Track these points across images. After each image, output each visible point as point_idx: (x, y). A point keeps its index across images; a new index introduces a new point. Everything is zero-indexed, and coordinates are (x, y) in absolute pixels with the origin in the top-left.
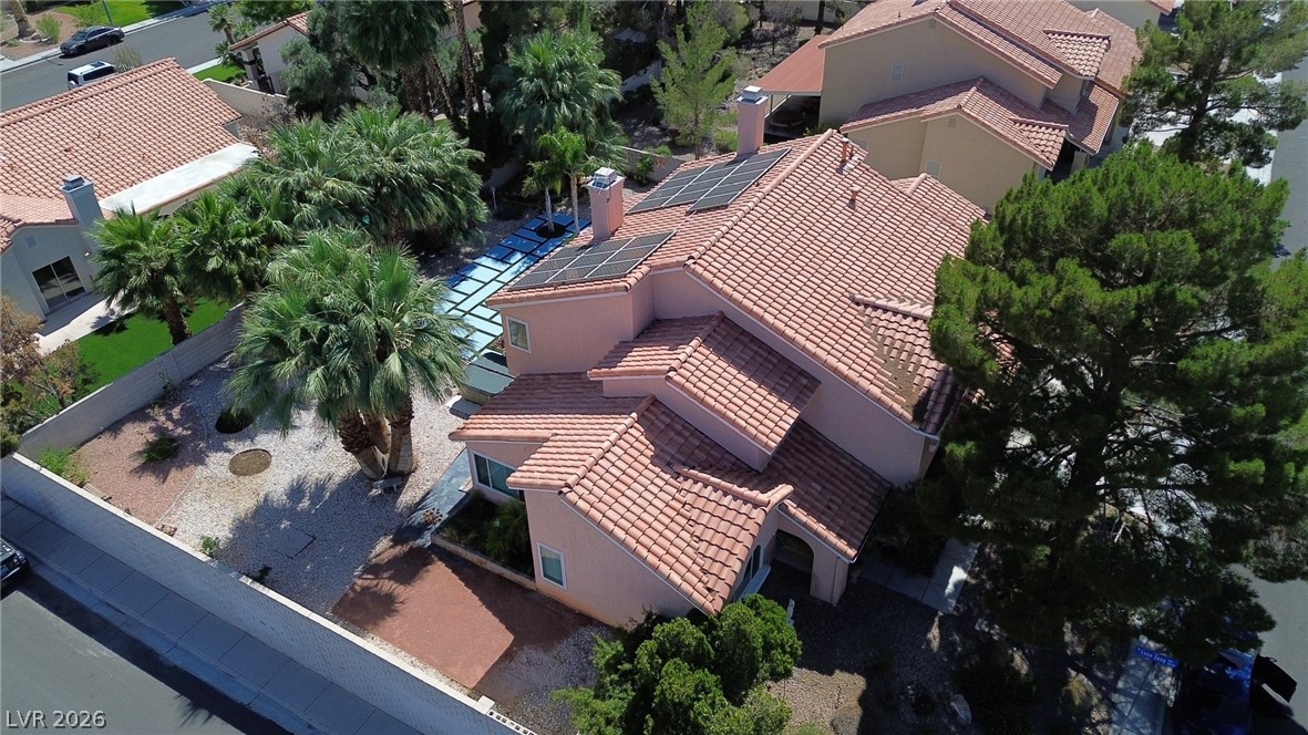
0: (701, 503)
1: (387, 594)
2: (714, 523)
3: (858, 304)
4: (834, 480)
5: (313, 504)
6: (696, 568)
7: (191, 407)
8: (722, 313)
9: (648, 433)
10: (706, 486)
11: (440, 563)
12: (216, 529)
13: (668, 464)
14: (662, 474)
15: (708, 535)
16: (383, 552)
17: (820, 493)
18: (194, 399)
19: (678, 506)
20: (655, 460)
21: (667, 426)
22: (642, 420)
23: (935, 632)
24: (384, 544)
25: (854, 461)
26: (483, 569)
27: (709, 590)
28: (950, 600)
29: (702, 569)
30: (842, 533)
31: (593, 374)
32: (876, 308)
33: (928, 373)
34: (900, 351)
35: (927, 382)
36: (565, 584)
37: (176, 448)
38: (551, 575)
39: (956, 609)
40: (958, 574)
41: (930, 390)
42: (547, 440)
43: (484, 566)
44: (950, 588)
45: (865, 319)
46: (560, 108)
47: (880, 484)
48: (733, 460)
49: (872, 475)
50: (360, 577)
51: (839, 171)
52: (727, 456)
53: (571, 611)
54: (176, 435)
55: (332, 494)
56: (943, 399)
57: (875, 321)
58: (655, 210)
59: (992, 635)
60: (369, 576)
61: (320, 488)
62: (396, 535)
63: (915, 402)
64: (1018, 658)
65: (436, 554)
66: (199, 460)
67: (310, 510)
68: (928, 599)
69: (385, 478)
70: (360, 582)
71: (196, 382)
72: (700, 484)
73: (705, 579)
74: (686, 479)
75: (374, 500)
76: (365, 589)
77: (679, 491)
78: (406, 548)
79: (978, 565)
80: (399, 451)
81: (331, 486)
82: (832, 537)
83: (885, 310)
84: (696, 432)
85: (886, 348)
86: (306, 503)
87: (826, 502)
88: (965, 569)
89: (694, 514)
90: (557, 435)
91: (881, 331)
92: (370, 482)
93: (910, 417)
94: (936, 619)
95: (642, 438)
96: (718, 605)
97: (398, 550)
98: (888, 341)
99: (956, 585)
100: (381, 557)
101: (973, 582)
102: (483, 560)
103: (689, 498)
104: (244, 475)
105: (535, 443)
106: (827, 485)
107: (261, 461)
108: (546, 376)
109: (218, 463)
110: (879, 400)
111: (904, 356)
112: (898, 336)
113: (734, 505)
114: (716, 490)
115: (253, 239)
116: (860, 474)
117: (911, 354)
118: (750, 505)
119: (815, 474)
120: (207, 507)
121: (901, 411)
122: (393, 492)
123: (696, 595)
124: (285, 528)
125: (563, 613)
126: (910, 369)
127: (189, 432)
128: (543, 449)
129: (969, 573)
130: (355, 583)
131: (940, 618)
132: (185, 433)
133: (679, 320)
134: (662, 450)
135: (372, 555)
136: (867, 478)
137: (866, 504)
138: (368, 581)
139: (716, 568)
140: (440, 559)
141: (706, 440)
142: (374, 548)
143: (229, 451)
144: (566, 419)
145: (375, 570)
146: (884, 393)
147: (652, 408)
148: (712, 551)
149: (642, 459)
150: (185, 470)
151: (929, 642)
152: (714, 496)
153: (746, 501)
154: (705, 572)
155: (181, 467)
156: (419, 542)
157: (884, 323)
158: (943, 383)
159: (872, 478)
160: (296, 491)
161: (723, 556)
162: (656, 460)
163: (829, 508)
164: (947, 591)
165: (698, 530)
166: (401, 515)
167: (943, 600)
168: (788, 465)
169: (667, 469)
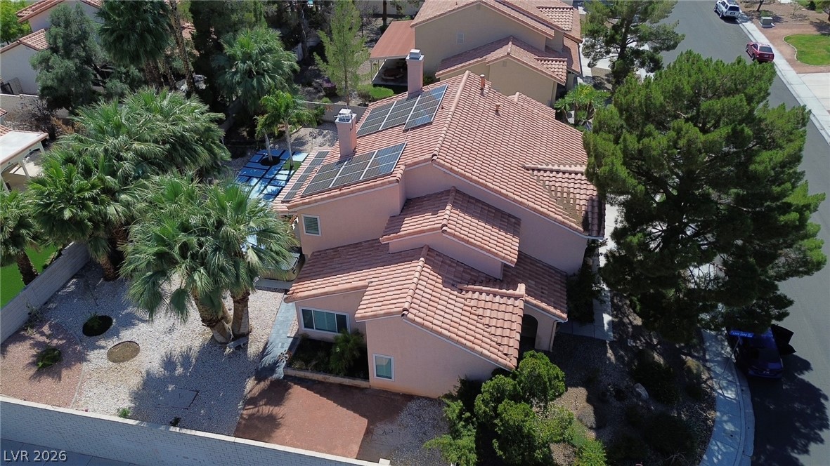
0: (482, 304)
1: (268, 416)
2: (494, 314)
3: (528, 170)
4: (539, 277)
5: (186, 369)
6: (494, 344)
7: (56, 324)
8: (455, 187)
9: (434, 268)
10: (481, 293)
11: (296, 386)
12: (119, 403)
13: (453, 285)
14: (452, 292)
15: (493, 322)
16: (252, 389)
17: (535, 285)
18: (57, 318)
19: (469, 309)
20: (445, 283)
21: (442, 262)
22: (428, 262)
23: (610, 353)
24: (250, 383)
25: (543, 264)
26: (328, 383)
27: (506, 354)
28: (609, 333)
29: (497, 344)
30: (555, 305)
31: (384, 239)
32: (539, 170)
33: (582, 202)
34: (562, 193)
35: (584, 208)
36: (393, 377)
37: (60, 353)
38: (382, 374)
39: (614, 337)
40: (607, 318)
41: (587, 213)
42: (367, 287)
43: (327, 381)
44: (606, 327)
45: (535, 178)
46: (264, 79)
47: (561, 275)
48: (485, 275)
49: (557, 271)
50: (244, 409)
51: (482, 94)
52: (480, 274)
53: (398, 394)
54: (54, 345)
55: (197, 359)
56: (596, 216)
57: (541, 178)
58: (376, 133)
59: (638, 347)
60: (250, 407)
61: (186, 358)
62: (256, 375)
63: (581, 220)
64: (656, 356)
65: (291, 381)
66: (82, 358)
67: (185, 374)
68: (598, 335)
69: (233, 340)
70: (245, 412)
71: (52, 305)
72: (477, 293)
73: (501, 348)
74: (467, 292)
75: (230, 356)
76: (251, 416)
77: (466, 300)
78: (267, 382)
79: (615, 310)
80: (241, 319)
81: (194, 354)
82: (551, 309)
83: (545, 171)
84: (459, 263)
85: (553, 192)
86: (179, 370)
87: (541, 290)
88: (609, 314)
89: (480, 312)
90: (372, 282)
91: (547, 183)
92: (224, 345)
93: (582, 230)
94: (608, 345)
95: (432, 272)
96: (515, 362)
97: (263, 385)
98: (553, 188)
99: (608, 324)
100: (253, 392)
101: (616, 320)
102: (328, 376)
103: (473, 303)
104: (123, 361)
105: (360, 291)
106: (537, 280)
107: (132, 349)
108: (335, 249)
109: (97, 358)
110: (563, 223)
111: (565, 195)
112: (557, 184)
113: (502, 301)
114: (488, 294)
115: (95, 191)
116: (550, 270)
117: (569, 193)
118: (512, 299)
119: (528, 275)
120: (104, 390)
121: (576, 227)
122: (241, 348)
123: (500, 360)
124: (172, 390)
125: (392, 397)
126: (572, 202)
127: (64, 341)
128: (367, 293)
129: (612, 316)
130: (242, 414)
131: (609, 344)
132: (60, 342)
133: (425, 197)
134: (446, 277)
135: (245, 393)
136: (553, 272)
137: (559, 287)
138: (250, 410)
139: (505, 341)
140: (295, 384)
141: (466, 267)
142: (244, 387)
143: (103, 348)
144: (372, 271)
145: (253, 401)
146: (564, 218)
147: (430, 253)
148: (499, 331)
149: (437, 285)
150: (74, 368)
151: (609, 359)
152: (488, 298)
153: (509, 297)
154: (500, 345)
155: (69, 366)
156: (275, 376)
157: (547, 178)
158: (593, 207)
159: (556, 271)
160: (169, 363)
161: (507, 333)
162: (446, 285)
163: (543, 293)
164: (605, 328)
165: (486, 321)
166: (253, 361)
167: (605, 334)
168: (513, 272)
169: (453, 288)
